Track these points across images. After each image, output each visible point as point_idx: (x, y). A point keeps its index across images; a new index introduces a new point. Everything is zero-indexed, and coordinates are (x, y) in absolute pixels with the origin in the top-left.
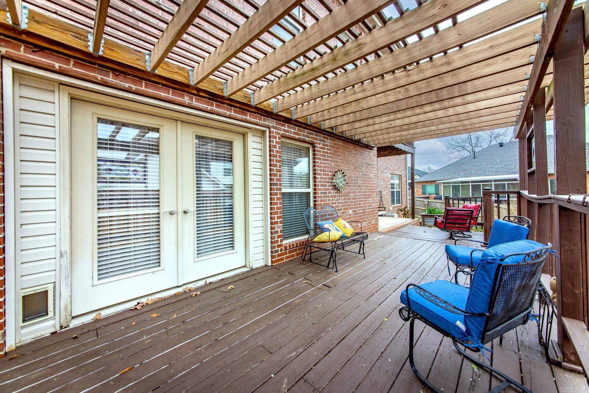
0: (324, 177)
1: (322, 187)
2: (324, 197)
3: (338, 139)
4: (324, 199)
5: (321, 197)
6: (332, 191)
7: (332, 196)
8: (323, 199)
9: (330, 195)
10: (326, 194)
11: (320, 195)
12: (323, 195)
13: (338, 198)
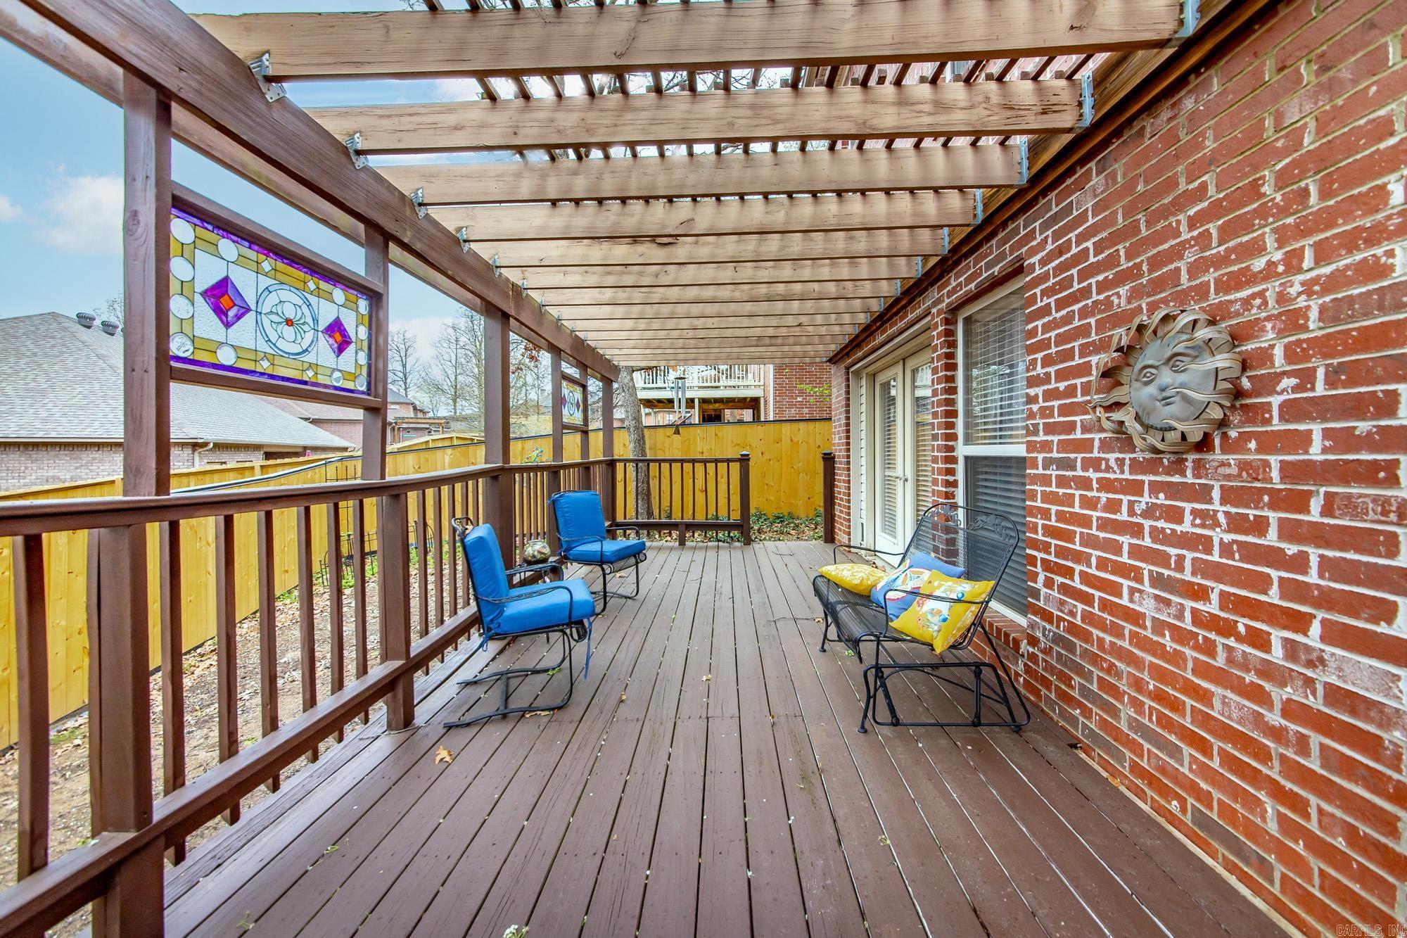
0: (1062, 386)
1: (1049, 438)
2: (1062, 482)
3: (1182, 82)
4: (1061, 491)
5: (1046, 480)
6: (1112, 457)
7: (1106, 485)
8: (1054, 489)
9: (1091, 474)
10: (1074, 468)
11: (1041, 471)
12: (1054, 473)
13: (1161, 499)
